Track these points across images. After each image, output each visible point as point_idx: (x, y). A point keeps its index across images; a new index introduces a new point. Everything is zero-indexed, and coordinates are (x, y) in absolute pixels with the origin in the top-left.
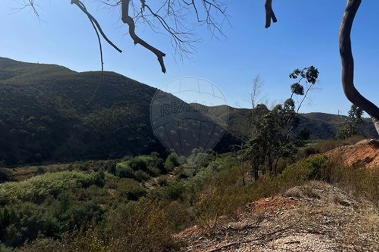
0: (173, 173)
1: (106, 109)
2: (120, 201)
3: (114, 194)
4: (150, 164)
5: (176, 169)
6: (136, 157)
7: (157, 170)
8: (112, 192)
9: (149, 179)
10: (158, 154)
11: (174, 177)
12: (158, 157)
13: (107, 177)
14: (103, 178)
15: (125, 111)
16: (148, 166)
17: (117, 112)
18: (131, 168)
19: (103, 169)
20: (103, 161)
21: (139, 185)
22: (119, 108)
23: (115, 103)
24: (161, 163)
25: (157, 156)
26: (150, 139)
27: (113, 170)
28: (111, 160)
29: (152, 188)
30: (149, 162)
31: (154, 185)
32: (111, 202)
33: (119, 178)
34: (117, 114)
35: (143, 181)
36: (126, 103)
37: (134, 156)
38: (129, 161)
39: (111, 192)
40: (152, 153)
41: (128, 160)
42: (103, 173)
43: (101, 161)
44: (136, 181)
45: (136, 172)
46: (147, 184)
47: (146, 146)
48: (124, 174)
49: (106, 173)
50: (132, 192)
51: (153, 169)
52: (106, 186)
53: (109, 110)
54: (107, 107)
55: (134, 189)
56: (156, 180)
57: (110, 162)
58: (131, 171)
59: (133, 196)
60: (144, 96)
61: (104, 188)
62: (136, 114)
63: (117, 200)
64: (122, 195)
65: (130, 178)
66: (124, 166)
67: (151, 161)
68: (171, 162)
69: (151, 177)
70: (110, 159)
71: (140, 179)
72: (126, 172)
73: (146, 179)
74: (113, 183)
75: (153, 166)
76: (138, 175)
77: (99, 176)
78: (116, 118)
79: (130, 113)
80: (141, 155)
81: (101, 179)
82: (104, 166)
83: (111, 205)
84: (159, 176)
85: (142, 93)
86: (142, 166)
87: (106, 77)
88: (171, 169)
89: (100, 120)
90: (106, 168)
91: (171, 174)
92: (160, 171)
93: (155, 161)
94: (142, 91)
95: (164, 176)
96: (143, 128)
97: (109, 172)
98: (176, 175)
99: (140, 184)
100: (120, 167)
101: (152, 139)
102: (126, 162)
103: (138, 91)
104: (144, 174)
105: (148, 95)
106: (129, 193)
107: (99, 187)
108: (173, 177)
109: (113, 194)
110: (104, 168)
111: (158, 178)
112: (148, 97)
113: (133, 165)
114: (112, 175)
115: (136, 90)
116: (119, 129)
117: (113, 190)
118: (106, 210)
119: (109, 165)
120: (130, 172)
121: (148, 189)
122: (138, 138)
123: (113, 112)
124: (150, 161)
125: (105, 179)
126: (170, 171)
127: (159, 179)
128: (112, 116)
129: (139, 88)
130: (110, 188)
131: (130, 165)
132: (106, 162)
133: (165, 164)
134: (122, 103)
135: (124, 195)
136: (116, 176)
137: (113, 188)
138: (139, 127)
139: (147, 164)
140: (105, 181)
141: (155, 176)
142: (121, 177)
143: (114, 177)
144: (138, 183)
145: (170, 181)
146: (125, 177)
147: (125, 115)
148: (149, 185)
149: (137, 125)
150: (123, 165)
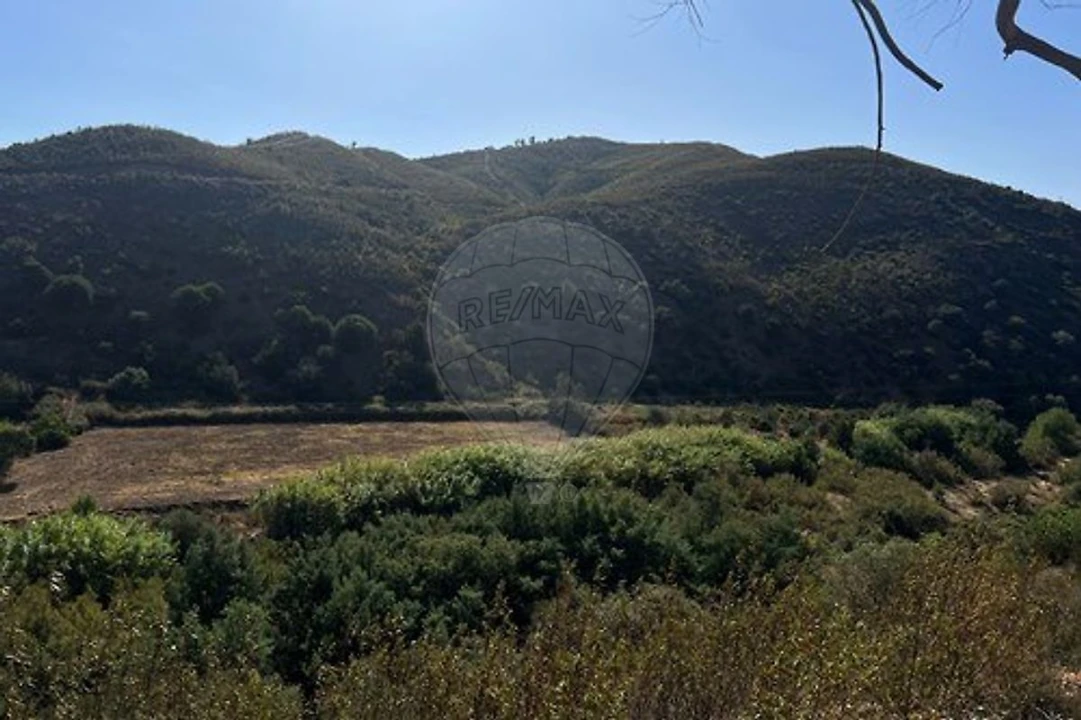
0: (1052, 475)
1: (835, 260)
2: (861, 532)
3: (845, 509)
4: (967, 437)
5: (1064, 463)
6: (917, 411)
7: (991, 460)
8: (839, 503)
9: (962, 482)
10: (1000, 407)
11: (1057, 489)
12: (998, 416)
13: (826, 457)
14: (814, 460)
15: (892, 264)
16: (960, 439)
17: (865, 268)
18: (901, 439)
19: (813, 433)
20: (815, 411)
21: (924, 496)
22: (872, 257)
23: (862, 242)
24: (1009, 436)
25: (994, 412)
26: (973, 356)
27: (844, 440)
28: (840, 411)
29: (970, 512)
30: (963, 431)
31: (976, 504)
32: (833, 529)
33: (860, 465)
34: (867, 276)
35: (938, 485)
36: (898, 241)
37: (913, 406)
38: (894, 419)
39: (835, 500)
40: (975, 402)
41: (892, 415)
42: (814, 445)
43: (809, 410)
44: (915, 484)
45: (917, 455)
46: (951, 497)
47: (953, 377)
48: (877, 457)
49: (822, 445)
50: (899, 511)
51: (976, 453)
52: (820, 482)
53: (842, 263)
54: (837, 256)
55: (908, 504)
56: (984, 488)
57: (836, 415)
58: (901, 450)
59: (902, 526)
60: (961, 215)
61: (815, 487)
62: (929, 276)
63: (852, 529)
64: (866, 516)
65: (897, 470)
66: (878, 431)
67: (969, 425)
68: (1047, 439)
69: (967, 480)
70: (836, 407)
71: (927, 478)
72: (883, 452)
73: (951, 483)
74: (843, 477)
75: (976, 445)
76: (922, 465)
77: (804, 450)
78: (861, 286)
79: (907, 271)
80: (937, 403)
81: (808, 461)
82: (819, 424)
83: (833, 537)
84: (998, 479)
85: (953, 206)
86: (939, 439)
87: (840, 164)
88: (1044, 462)
89: (815, 292)
90: (824, 432)
91: (1044, 478)
92: (1002, 463)
93: (985, 429)
94: (953, 200)
95: (1017, 481)
96: (949, 320)
97: (831, 444)
98: (1061, 484)
99: (930, 494)
100: (865, 434)
101: (978, 357)
102: (886, 420)
103: (938, 201)
104: (944, 464)
105: (974, 213)
106: (891, 513)
107: (802, 481)
108: (1050, 489)
109: (839, 508)
110: (817, 431)
111: (994, 484)
112: (974, 219)
113: (908, 433)
114: (838, 454)
115: (933, 198)
116: (868, 319)
117: (841, 497)
118: (819, 551)
119: (832, 421)
120: (897, 451)
121: (955, 512)
122: (929, 350)
123: (854, 269)
124: (965, 427)
125: (819, 462)
126: (1039, 466)
127: (996, 488)
128: (849, 281)
129: (945, 189)
130: (833, 489)
131: (899, 431)
132: (822, 413)
133: (1025, 442)
134: (883, 242)
135: (873, 516)
136: (851, 457)
137: (843, 492)
138: (935, 316)
139: (956, 436)
140: (819, 467)
141: (982, 476)
142: (867, 463)
143: (847, 458)
144: (923, 489)
145: (1040, 501)
146: (881, 464)
147: (890, 277)
148: (960, 503)
149: (931, 309)
150: (874, 427)
